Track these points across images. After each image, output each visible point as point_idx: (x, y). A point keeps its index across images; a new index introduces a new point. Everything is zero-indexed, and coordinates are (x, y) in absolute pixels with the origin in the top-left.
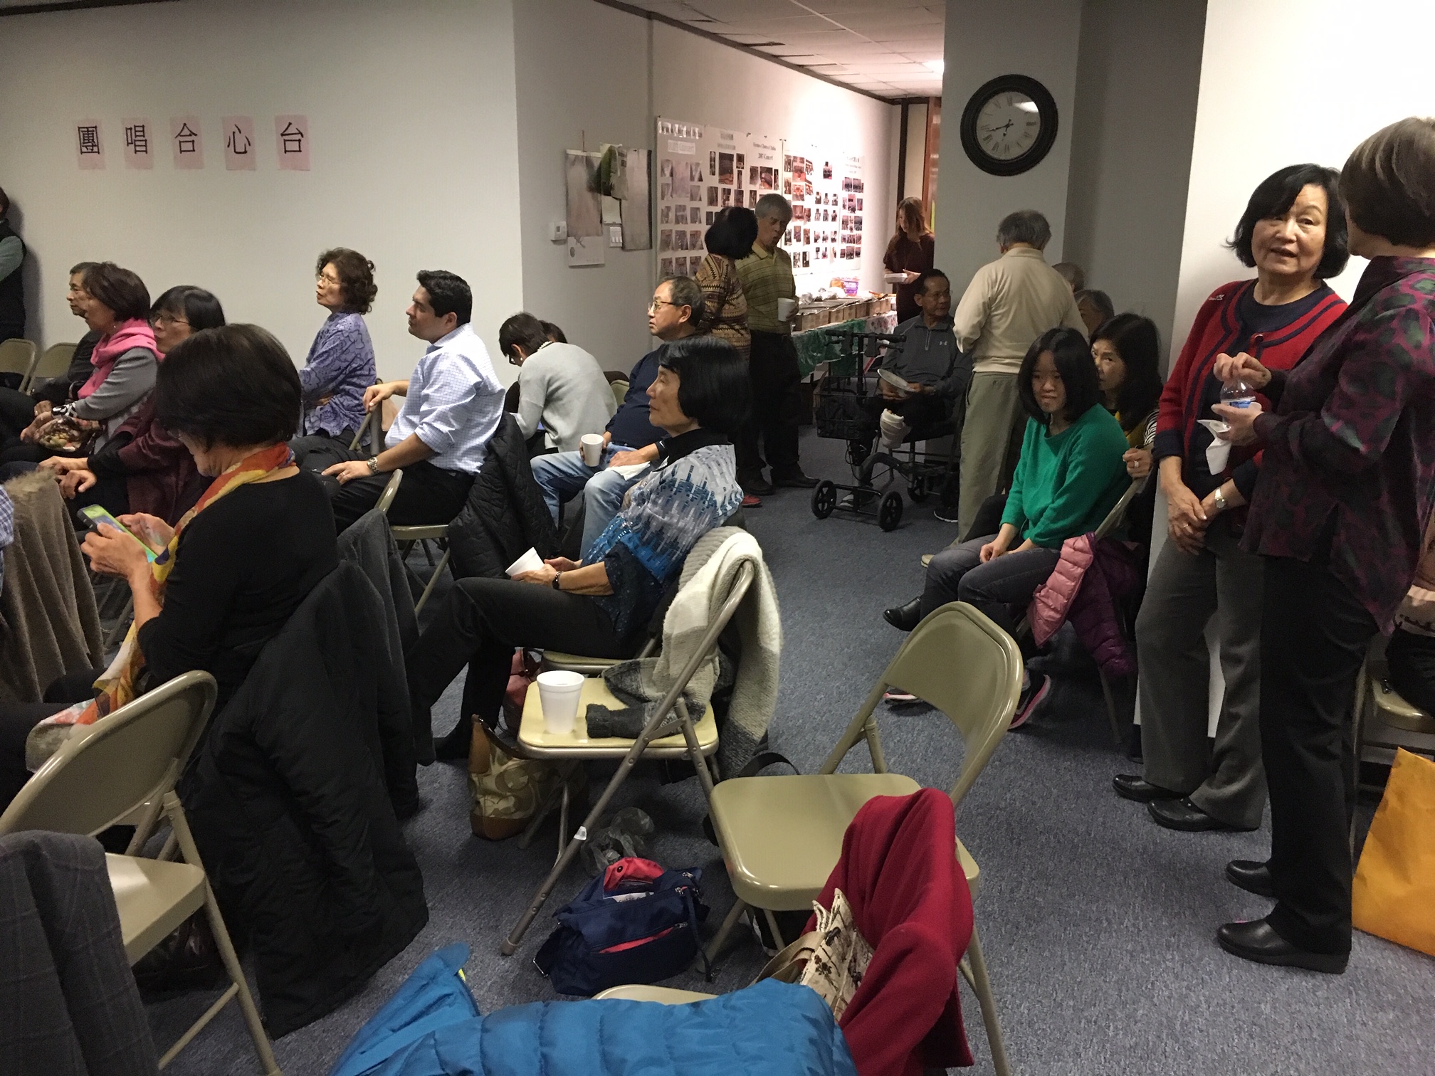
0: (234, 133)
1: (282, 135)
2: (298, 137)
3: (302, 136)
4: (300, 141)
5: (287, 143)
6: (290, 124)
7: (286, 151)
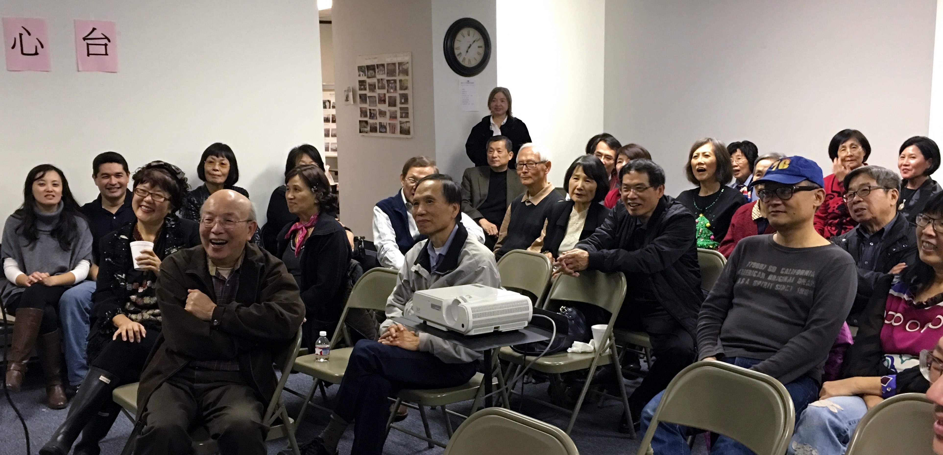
0: (21, 35)
1: (84, 39)
2: (105, 41)
3: (109, 41)
4: (106, 45)
5: (90, 46)
6: (94, 29)
7: (89, 55)
